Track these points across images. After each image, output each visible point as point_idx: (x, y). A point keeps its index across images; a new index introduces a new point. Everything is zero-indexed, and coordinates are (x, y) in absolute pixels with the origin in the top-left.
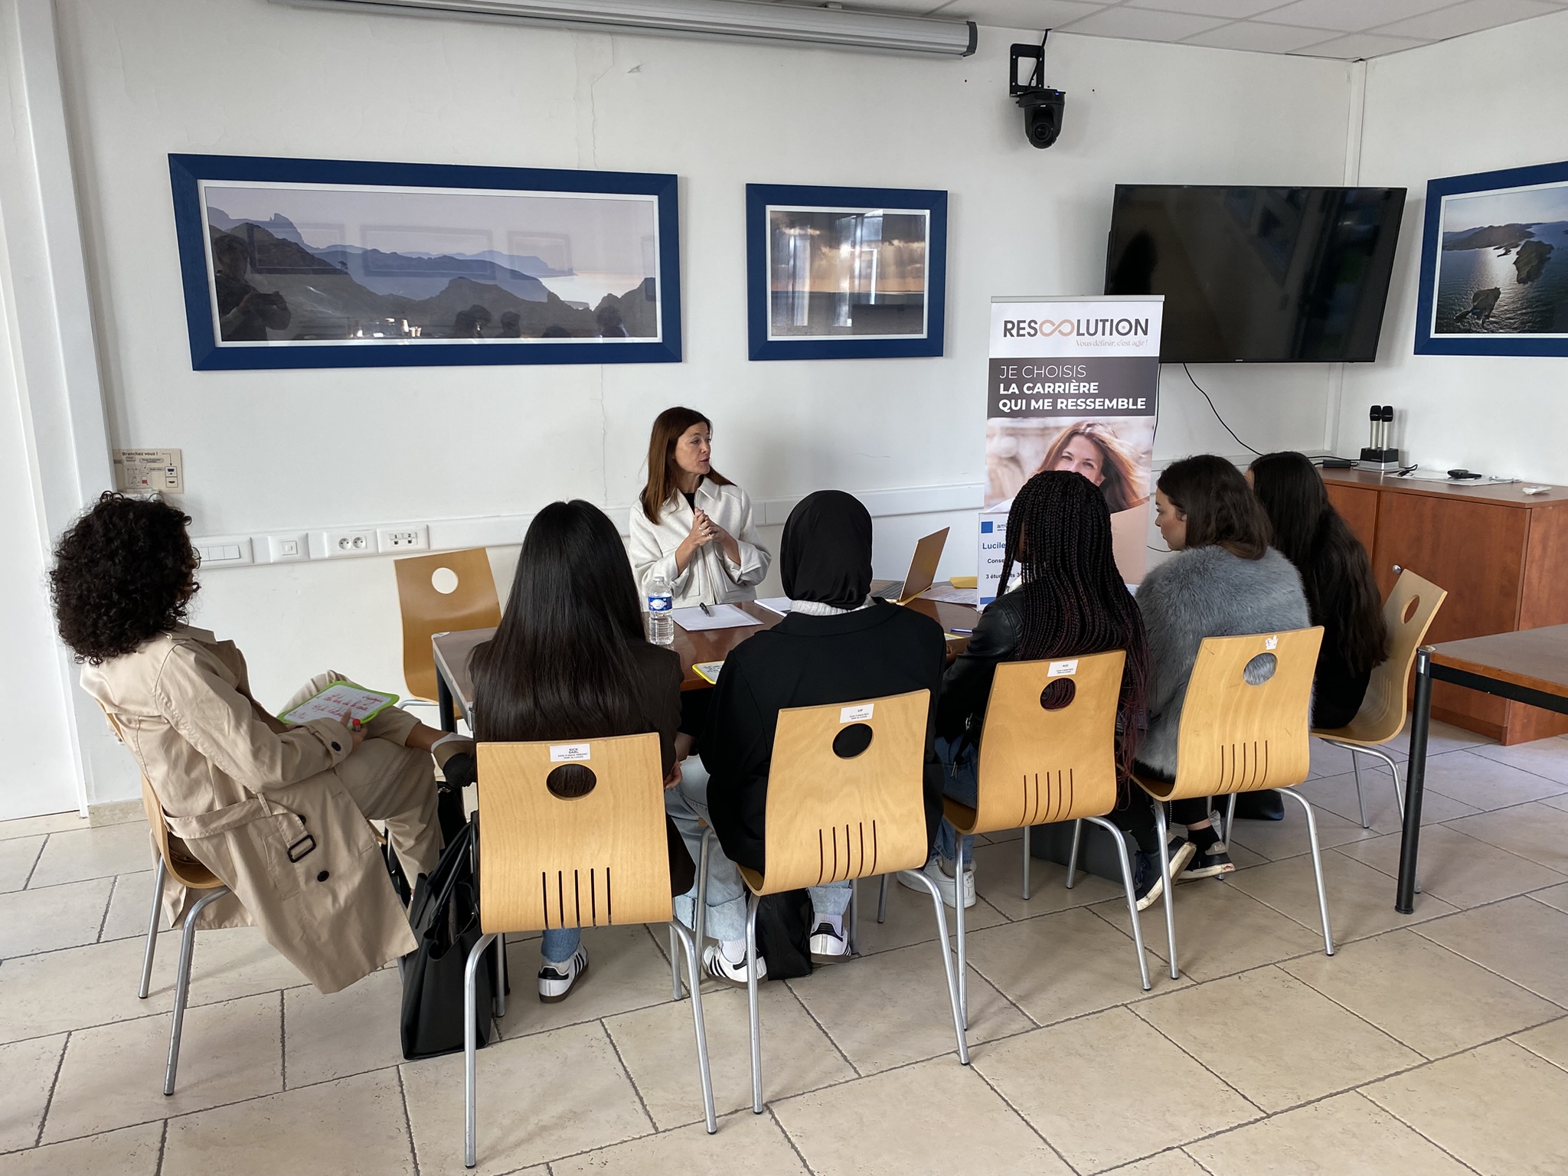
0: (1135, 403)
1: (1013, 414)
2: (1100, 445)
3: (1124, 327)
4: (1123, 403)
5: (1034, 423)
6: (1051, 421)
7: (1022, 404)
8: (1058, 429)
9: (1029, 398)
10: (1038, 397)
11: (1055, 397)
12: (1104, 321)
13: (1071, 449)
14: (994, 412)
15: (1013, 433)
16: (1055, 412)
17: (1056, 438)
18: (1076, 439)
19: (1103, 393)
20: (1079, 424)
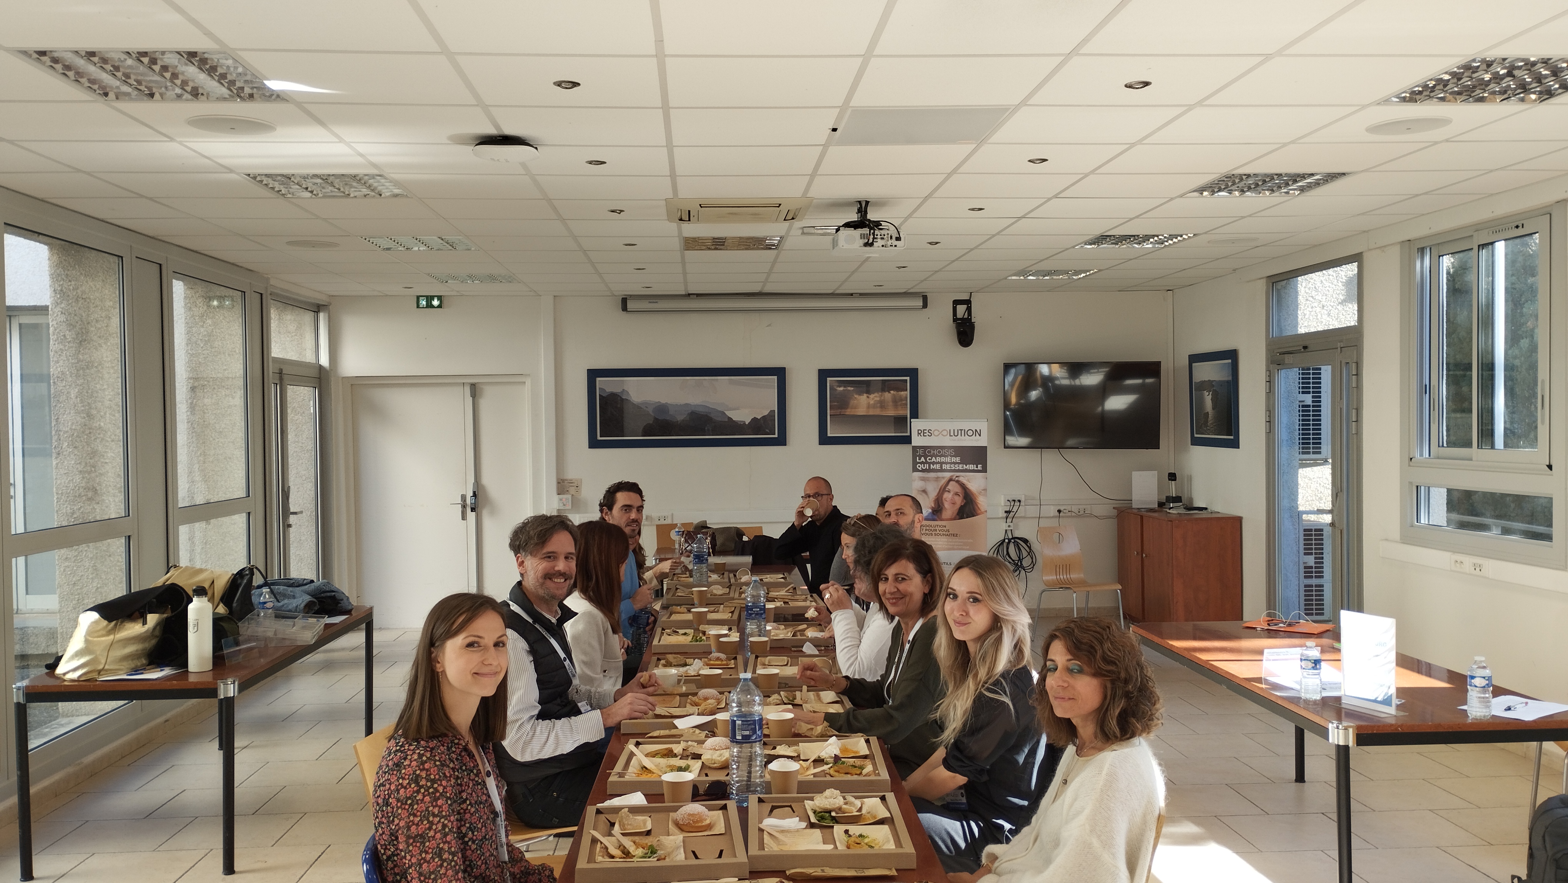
0: (977, 467)
1: (923, 471)
2: (963, 486)
3: (970, 433)
4: (971, 467)
5: (932, 475)
6: (940, 474)
7: (927, 466)
8: (943, 478)
9: (929, 464)
10: (934, 463)
11: (941, 463)
12: (961, 430)
13: (949, 487)
14: (915, 470)
15: (923, 479)
16: (942, 470)
17: (943, 482)
18: (951, 483)
19: (962, 462)
20: (952, 476)
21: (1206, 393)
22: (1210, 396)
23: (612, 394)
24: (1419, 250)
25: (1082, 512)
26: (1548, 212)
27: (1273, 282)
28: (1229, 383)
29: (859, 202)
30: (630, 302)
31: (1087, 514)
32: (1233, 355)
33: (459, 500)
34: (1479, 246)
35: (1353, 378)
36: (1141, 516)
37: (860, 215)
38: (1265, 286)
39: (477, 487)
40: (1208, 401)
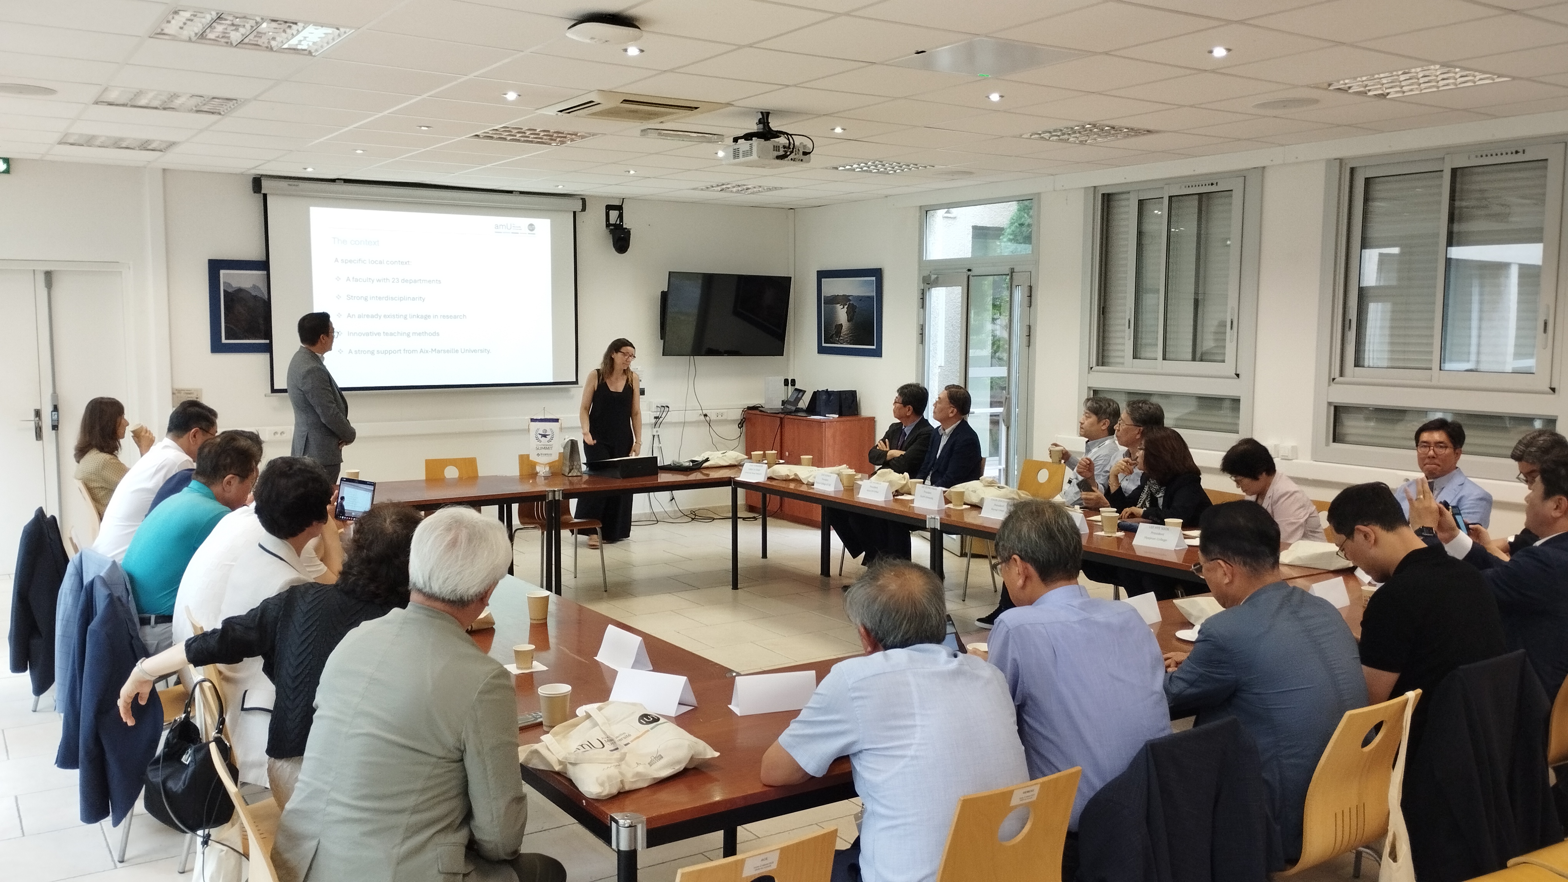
21: (839, 307)
22: (845, 309)
23: (240, 290)
24: (1103, 195)
25: (720, 416)
26: (1243, 175)
27: (926, 211)
28: (871, 298)
29: (762, 113)
30: (265, 183)
31: (724, 417)
32: (877, 273)
33: (33, 414)
34: (1169, 197)
35: (1027, 299)
36: (781, 419)
37: (761, 126)
38: (918, 215)
39: (58, 400)
40: (842, 314)
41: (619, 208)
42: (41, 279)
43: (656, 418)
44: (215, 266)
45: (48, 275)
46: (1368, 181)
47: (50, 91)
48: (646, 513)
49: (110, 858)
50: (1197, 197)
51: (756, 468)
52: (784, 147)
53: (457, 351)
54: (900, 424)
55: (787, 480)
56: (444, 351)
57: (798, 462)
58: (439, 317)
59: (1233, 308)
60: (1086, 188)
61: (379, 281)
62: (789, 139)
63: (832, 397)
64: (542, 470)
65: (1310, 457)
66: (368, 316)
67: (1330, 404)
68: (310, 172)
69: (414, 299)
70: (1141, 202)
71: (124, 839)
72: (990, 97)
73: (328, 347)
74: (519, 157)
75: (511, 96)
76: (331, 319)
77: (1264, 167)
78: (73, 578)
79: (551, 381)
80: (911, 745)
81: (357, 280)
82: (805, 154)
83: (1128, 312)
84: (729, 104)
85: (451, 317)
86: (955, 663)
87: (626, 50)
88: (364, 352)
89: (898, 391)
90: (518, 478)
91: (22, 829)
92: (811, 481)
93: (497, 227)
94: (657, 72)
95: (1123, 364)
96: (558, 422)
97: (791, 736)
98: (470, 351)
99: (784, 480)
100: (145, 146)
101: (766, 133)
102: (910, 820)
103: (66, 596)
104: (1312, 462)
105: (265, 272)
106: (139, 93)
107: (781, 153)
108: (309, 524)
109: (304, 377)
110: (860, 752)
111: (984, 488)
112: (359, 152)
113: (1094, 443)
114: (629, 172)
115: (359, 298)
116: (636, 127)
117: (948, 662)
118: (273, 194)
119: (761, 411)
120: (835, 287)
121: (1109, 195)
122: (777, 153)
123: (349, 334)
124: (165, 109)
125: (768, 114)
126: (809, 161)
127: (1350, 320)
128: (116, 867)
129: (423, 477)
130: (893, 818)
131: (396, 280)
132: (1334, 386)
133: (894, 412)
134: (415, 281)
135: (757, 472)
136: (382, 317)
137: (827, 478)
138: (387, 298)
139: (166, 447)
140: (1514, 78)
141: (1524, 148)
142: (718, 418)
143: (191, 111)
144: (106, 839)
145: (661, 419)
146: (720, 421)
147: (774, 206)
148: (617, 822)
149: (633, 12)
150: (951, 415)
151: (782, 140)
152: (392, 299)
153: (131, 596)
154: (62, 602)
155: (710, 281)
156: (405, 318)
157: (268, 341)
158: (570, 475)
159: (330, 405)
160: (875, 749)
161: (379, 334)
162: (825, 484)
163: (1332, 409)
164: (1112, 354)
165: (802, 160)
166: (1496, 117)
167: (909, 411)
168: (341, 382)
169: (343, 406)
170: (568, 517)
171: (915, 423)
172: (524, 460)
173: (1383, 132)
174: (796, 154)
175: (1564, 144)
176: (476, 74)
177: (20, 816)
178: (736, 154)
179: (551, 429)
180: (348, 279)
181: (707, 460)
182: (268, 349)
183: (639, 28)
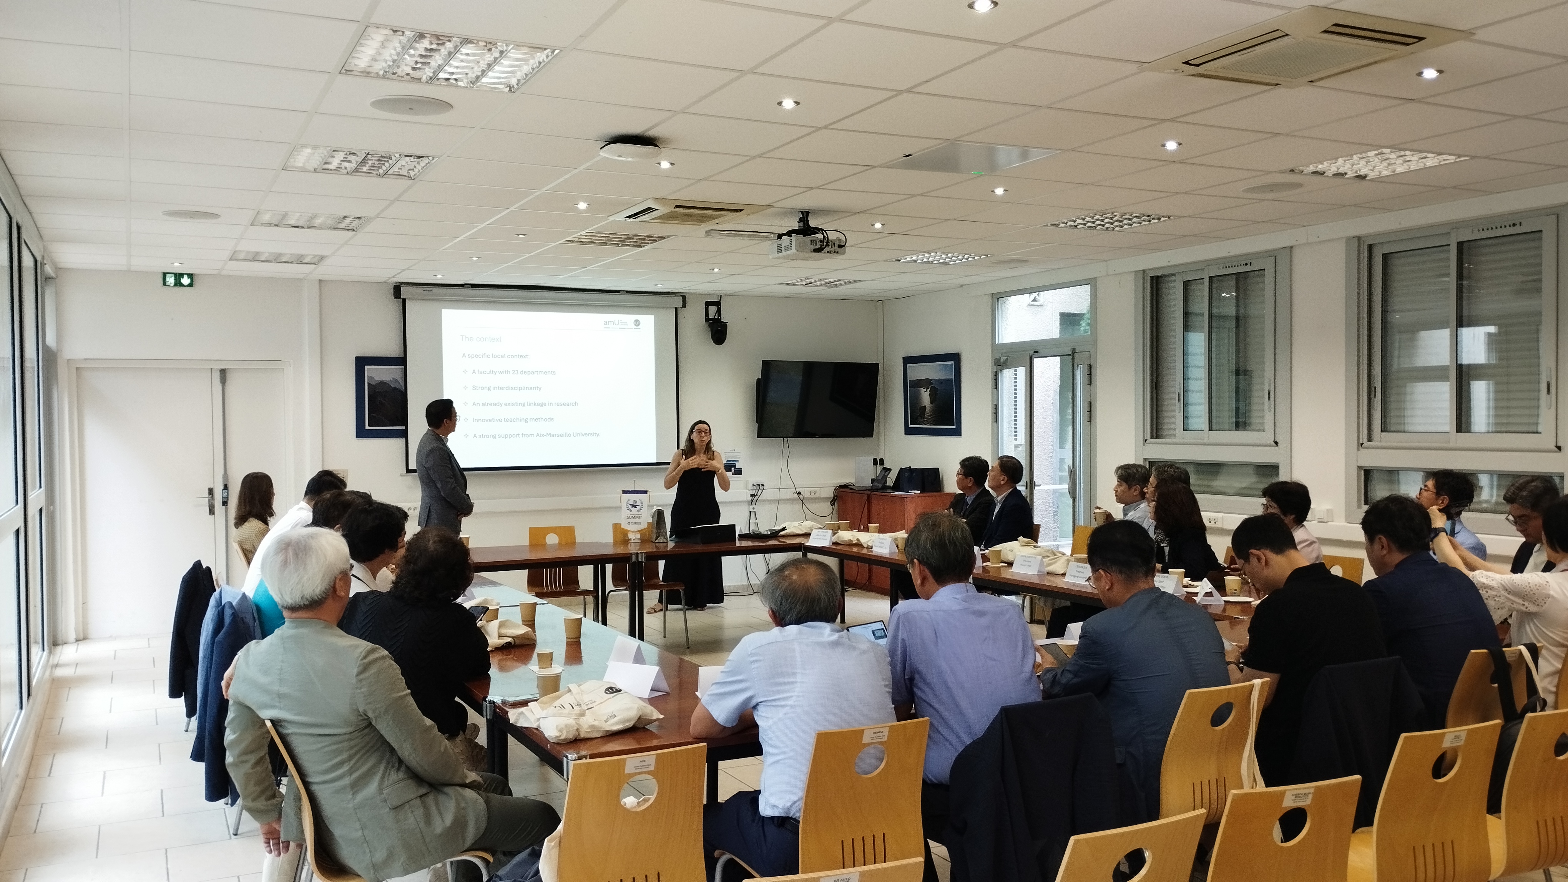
21: (923, 390)
22: (928, 392)
23: (382, 383)
24: (1152, 278)
25: (813, 494)
26: (1273, 255)
27: (997, 298)
28: (950, 381)
29: (802, 212)
30: (404, 290)
31: (817, 495)
32: (955, 358)
33: (206, 494)
34: (1210, 277)
35: (1087, 377)
36: (869, 496)
37: (802, 224)
38: (990, 301)
39: (228, 481)
40: (925, 396)
41: (718, 304)
42: (217, 376)
43: (752, 495)
44: (361, 363)
45: (223, 372)
46: (1385, 256)
47: (215, 216)
48: (743, 585)
49: (227, 832)
50: (1234, 276)
51: (822, 534)
52: (821, 241)
53: (570, 435)
54: (963, 495)
55: (850, 544)
56: (558, 434)
57: (867, 530)
58: (554, 404)
59: (1270, 380)
60: (1136, 272)
61: (500, 373)
62: (823, 234)
63: (914, 474)
64: (634, 537)
65: (1344, 520)
66: (491, 404)
67: (1360, 468)
68: (440, 279)
69: (531, 389)
70: (1186, 284)
71: (238, 817)
72: (996, 191)
73: (452, 429)
74: (612, 259)
75: (582, 206)
76: (454, 405)
77: (1292, 247)
78: (214, 609)
79: (655, 461)
80: (792, 697)
81: (481, 373)
82: (840, 246)
83: (1177, 387)
84: (770, 206)
85: (564, 404)
86: (836, 636)
87: (659, 164)
88: (488, 436)
89: (960, 463)
90: (612, 544)
91: (163, 811)
92: (870, 545)
93: (606, 323)
94: (694, 181)
95: (1174, 435)
96: (647, 493)
97: (709, 695)
98: (581, 435)
99: (848, 545)
100: (300, 260)
101: (806, 230)
102: (787, 755)
103: (208, 625)
104: (1346, 524)
105: (403, 367)
106: (285, 216)
107: (818, 246)
108: (382, 552)
109: (428, 455)
110: (757, 704)
111: (1021, 548)
112: (475, 259)
113: (1130, 507)
114: (714, 269)
115: (483, 388)
116: (700, 229)
117: (832, 635)
118: (409, 299)
119: (851, 489)
120: (922, 372)
121: (1158, 278)
122: (813, 247)
123: (475, 420)
124: (309, 228)
125: (808, 213)
126: (844, 253)
127: (1375, 388)
128: (231, 838)
129: (527, 543)
130: (777, 754)
131: (516, 372)
132: (1363, 451)
133: (958, 483)
134: (533, 373)
135: (824, 538)
136: (503, 405)
137: (883, 541)
138: (508, 388)
139: (301, 509)
140: (1473, 157)
141: (1521, 221)
142: (810, 496)
143: (330, 228)
144: (227, 820)
145: (757, 497)
146: (812, 499)
147: (861, 298)
148: (567, 757)
149: (652, 133)
150: (1002, 483)
151: (820, 236)
152: (512, 388)
153: (257, 622)
154: (205, 629)
155: (810, 369)
156: (524, 406)
157: (404, 427)
158: (656, 541)
159: (449, 480)
160: (766, 701)
161: (500, 420)
162: (881, 547)
163: (1362, 472)
164: (1165, 427)
165: (837, 252)
166: (1492, 193)
167: (970, 482)
168: (463, 462)
169: (462, 481)
170: (656, 581)
171: (976, 493)
172: (616, 527)
173: (1392, 211)
174: (832, 247)
175: (1555, 217)
176: (546, 188)
177: (162, 803)
178: (779, 250)
179: (641, 500)
180: (474, 372)
181: (784, 529)
182: (404, 434)
183: (658, 147)
